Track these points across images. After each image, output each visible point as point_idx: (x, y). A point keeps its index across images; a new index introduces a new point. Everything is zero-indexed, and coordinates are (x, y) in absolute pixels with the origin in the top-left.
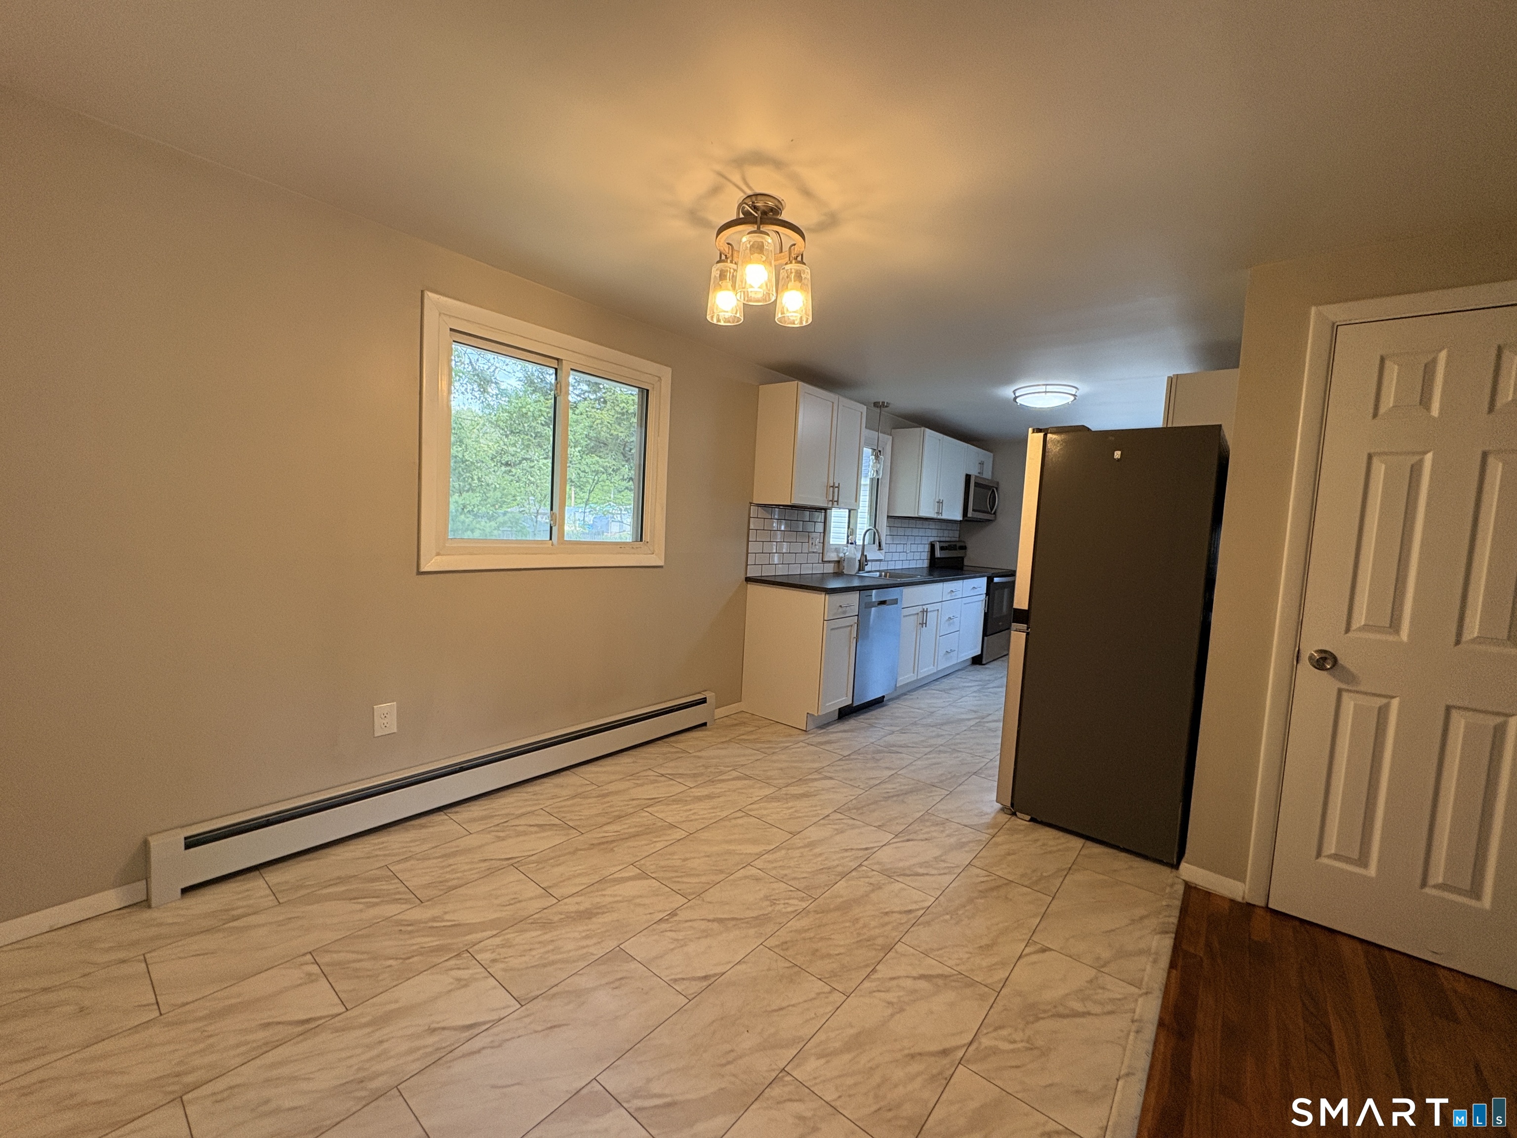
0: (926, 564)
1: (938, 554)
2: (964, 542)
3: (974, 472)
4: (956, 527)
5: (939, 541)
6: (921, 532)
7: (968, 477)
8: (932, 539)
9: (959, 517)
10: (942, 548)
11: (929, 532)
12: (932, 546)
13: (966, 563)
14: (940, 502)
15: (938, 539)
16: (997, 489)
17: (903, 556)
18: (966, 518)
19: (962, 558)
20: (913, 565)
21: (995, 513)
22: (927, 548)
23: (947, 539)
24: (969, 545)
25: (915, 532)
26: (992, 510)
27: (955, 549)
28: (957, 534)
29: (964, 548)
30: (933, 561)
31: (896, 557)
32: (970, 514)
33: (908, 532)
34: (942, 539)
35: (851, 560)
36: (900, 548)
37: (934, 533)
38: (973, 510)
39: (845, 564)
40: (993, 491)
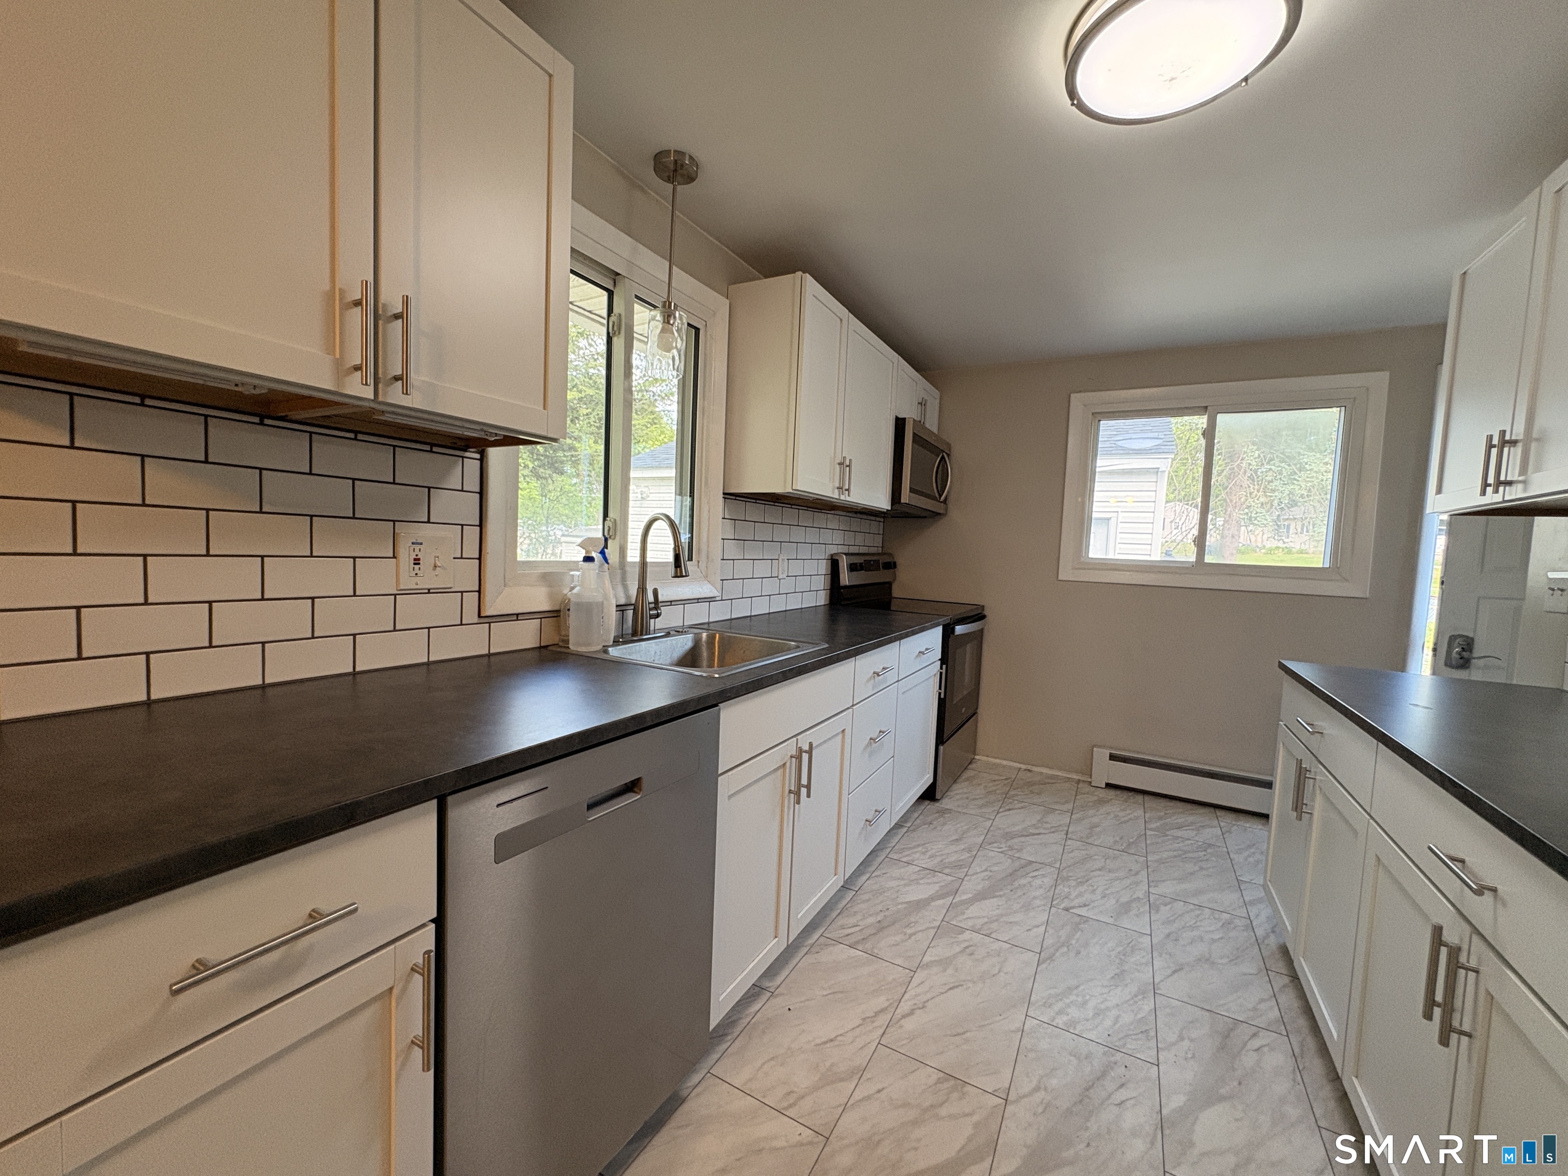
0: (821, 599)
1: (845, 578)
2: (890, 555)
3: (910, 413)
4: (876, 526)
5: (845, 554)
6: (812, 535)
7: (900, 424)
8: (833, 550)
9: (882, 502)
10: (853, 568)
11: (827, 536)
12: (834, 564)
13: (897, 592)
14: (844, 465)
15: (845, 549)
16: (948, 455)
17: (770, 586)
18: (897, 506)
19: (888, 586)
20: (794, 603)
21: (945, 501)
22: (823, 567)
23: (863, 550)
24: (900, 561)
25: (798, 534)
26: (940, 496)
27: (878, 569)
28: (878, 541)
29: (891, 566)
30: (837, 593)
31: (753, 587)
32: (905, 497)
33: (782, 533)
34: (853, 550)
35: (590, 609)
36: (763, 569)
37: (838, 537)
38: (912, 490)
39: (573, 622)
40: (943, 458)
